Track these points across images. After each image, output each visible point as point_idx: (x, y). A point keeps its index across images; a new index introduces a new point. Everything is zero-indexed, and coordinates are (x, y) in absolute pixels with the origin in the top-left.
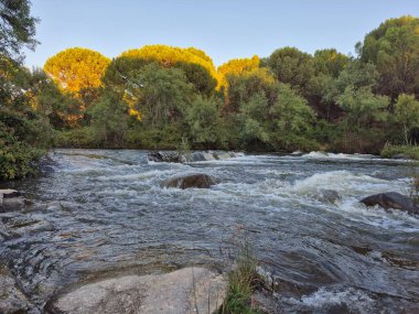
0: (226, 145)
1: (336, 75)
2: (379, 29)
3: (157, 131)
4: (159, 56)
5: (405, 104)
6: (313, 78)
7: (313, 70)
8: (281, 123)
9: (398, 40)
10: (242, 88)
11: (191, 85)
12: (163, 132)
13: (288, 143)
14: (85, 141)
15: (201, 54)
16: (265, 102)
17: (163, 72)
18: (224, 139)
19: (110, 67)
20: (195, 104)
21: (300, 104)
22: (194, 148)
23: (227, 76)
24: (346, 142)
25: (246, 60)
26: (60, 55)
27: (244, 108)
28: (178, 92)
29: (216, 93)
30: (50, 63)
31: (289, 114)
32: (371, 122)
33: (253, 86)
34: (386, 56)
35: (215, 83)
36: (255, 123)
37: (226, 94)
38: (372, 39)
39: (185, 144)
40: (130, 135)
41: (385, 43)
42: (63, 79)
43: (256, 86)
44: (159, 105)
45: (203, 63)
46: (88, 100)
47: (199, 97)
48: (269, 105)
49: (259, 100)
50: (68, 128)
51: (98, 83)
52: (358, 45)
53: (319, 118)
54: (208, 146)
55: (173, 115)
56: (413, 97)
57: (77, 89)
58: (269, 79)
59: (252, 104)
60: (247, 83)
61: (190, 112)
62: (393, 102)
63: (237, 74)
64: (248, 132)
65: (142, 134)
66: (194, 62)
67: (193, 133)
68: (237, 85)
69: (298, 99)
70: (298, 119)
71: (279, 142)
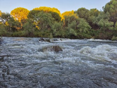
0: (64, 36)
1: (97, 16)
2: (110, 2)
3: (43, 32)
4: (44, 10)
6: (90, 17)
7: (90, 14)
8: (81, 30)
10: (69, 20)
11: (53, 19)
12: (45, 32)
13: (83, 36)
14: (22, 35)
15: (57, 10)
17: (45, 14)
19: (30, 13)
20: (55, 24)
21: (87, 24)
22: (54, 37)
23: (64, 16)
24: (100, 36)
25: (70, 12)
26: (15, 10)
27: (69, 25)
28: (50, 20)
29: (61, 21)
30: (12, 12)
31: (83, 27)
32: (107, 30)
33: (72, 19)
34: (112, 10)
35: (61, 18)
36: (73, 30)
37: (64, 21)
38: (108, 5)
39: (51, 36)
40: (35, 33)
41: (112, 6)
42: (16, 17)
44: (44, 24)
45: (57, 12)
46: (23, 23)
47: (56, 22)
48: (77, 24)
49: (74, 23)
50: (17, 31)
51: (26, 18)
52: (103, 7)
53: (92, 29)
54: (58, 37)
55: (48, 27)
57: (20, 20)
58: (77, 17)
59: (72, 24)
60: (70, 18)
61: (53, 27)
62: (115, 24)
63: (67, 16)
64: (70, 33)
65: (39, 33)
66: (55, 12)
67: (54, 33)
68: (68, 19)
69: (86, 23)
70: (86, 29)
71: (80, 36)
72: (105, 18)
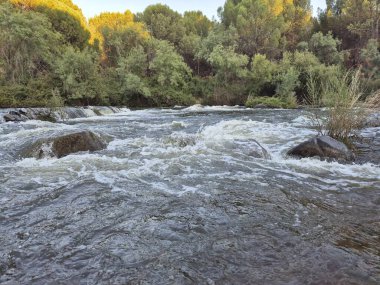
0: (106, 101)
1: (205, 35)
3: (21, 87)
5: (259, 62)
6: (185, 37)
7: (184, 29)
8: (161, 78)
9: (252, 7)
10: (118, 42)
11: (58, 35)
12: (29, 87)
13: (169, 97)
16: (143, 57)
17: (19, 16)
18: (103, 95)
20: (66, 55)
21: (178, 61)
22: (69, 103)
23: (98, 29)
24: (216, 96)
25: (118, 15)
27: (123, 63)
28: (42, 40)
29: (90, 46)
31: (168, 70)
32: (234, 78)
33: (130, 40)
34: (243, 20)
35: (88, 35)
36: (136, 78)
37: (101, 48)
39: (57, 99)
41: (242, 8)
43: (133, 41)
44: (18, 56)
45: (71, 11)
47: (70, 49)
48: (149, 59)
49: (138, 53)
52: (219, 10)
53: (193, 74)
54: (85, 102)
55: (40, 68)
56: (264, 57)
58: (145, 34)
59: (131, 59)
60: (123, 37)
61: (61, 65)
62: (250, 61)
63: (111, 27)
64: (129, 87)
66: (60, 8)
67: (66, 88)
68: (113, 38)
69: (174, 55)
70: (176, 75)
71: (160, 97)
72: (227, 44)
